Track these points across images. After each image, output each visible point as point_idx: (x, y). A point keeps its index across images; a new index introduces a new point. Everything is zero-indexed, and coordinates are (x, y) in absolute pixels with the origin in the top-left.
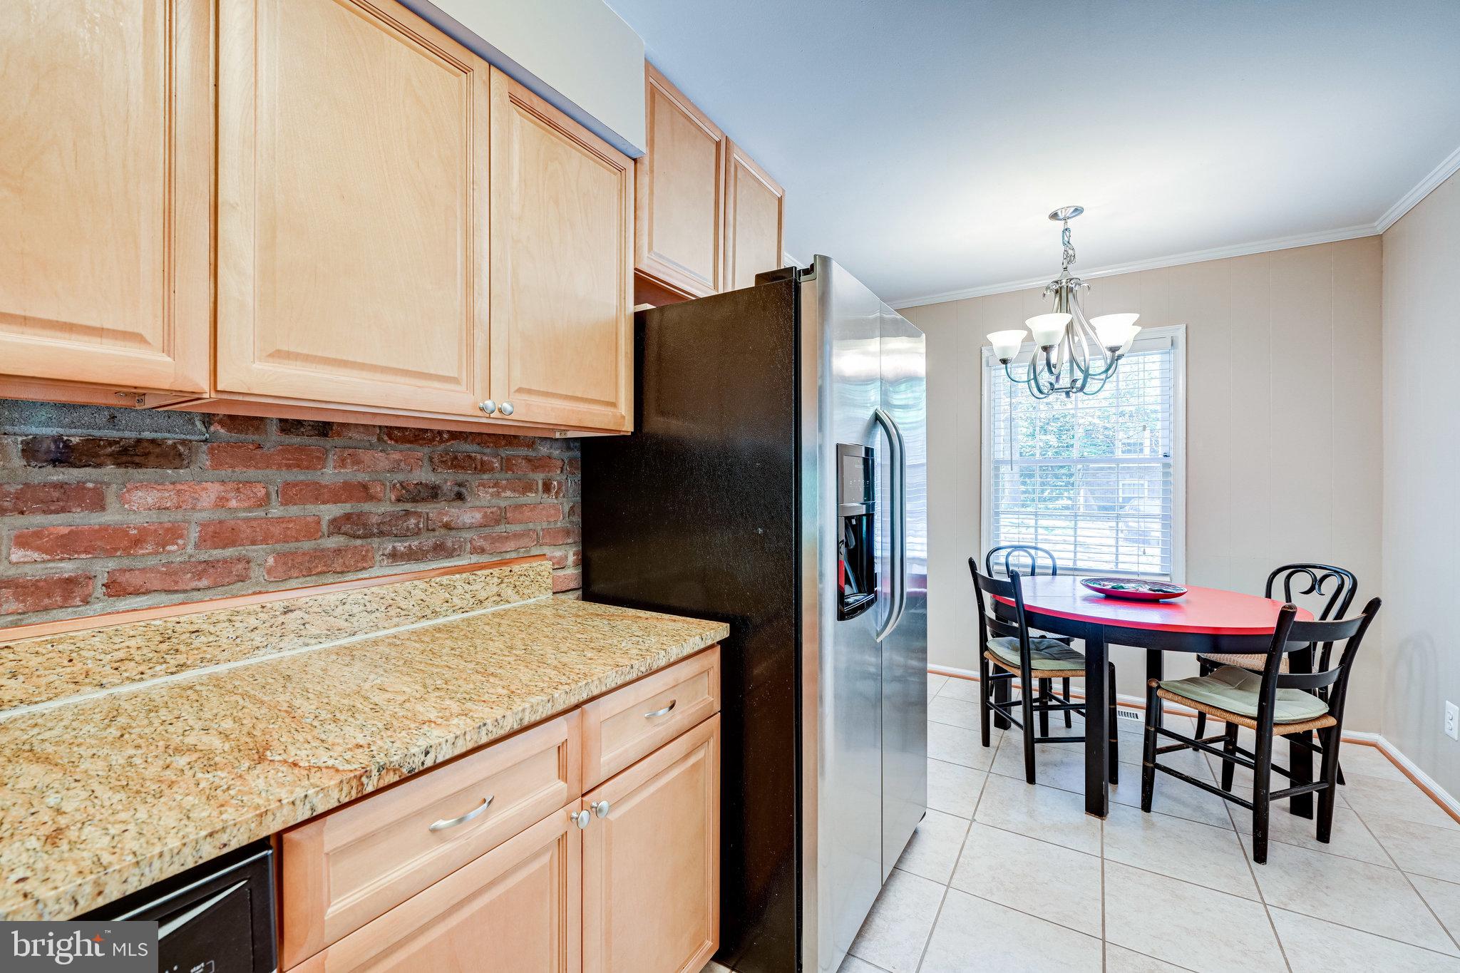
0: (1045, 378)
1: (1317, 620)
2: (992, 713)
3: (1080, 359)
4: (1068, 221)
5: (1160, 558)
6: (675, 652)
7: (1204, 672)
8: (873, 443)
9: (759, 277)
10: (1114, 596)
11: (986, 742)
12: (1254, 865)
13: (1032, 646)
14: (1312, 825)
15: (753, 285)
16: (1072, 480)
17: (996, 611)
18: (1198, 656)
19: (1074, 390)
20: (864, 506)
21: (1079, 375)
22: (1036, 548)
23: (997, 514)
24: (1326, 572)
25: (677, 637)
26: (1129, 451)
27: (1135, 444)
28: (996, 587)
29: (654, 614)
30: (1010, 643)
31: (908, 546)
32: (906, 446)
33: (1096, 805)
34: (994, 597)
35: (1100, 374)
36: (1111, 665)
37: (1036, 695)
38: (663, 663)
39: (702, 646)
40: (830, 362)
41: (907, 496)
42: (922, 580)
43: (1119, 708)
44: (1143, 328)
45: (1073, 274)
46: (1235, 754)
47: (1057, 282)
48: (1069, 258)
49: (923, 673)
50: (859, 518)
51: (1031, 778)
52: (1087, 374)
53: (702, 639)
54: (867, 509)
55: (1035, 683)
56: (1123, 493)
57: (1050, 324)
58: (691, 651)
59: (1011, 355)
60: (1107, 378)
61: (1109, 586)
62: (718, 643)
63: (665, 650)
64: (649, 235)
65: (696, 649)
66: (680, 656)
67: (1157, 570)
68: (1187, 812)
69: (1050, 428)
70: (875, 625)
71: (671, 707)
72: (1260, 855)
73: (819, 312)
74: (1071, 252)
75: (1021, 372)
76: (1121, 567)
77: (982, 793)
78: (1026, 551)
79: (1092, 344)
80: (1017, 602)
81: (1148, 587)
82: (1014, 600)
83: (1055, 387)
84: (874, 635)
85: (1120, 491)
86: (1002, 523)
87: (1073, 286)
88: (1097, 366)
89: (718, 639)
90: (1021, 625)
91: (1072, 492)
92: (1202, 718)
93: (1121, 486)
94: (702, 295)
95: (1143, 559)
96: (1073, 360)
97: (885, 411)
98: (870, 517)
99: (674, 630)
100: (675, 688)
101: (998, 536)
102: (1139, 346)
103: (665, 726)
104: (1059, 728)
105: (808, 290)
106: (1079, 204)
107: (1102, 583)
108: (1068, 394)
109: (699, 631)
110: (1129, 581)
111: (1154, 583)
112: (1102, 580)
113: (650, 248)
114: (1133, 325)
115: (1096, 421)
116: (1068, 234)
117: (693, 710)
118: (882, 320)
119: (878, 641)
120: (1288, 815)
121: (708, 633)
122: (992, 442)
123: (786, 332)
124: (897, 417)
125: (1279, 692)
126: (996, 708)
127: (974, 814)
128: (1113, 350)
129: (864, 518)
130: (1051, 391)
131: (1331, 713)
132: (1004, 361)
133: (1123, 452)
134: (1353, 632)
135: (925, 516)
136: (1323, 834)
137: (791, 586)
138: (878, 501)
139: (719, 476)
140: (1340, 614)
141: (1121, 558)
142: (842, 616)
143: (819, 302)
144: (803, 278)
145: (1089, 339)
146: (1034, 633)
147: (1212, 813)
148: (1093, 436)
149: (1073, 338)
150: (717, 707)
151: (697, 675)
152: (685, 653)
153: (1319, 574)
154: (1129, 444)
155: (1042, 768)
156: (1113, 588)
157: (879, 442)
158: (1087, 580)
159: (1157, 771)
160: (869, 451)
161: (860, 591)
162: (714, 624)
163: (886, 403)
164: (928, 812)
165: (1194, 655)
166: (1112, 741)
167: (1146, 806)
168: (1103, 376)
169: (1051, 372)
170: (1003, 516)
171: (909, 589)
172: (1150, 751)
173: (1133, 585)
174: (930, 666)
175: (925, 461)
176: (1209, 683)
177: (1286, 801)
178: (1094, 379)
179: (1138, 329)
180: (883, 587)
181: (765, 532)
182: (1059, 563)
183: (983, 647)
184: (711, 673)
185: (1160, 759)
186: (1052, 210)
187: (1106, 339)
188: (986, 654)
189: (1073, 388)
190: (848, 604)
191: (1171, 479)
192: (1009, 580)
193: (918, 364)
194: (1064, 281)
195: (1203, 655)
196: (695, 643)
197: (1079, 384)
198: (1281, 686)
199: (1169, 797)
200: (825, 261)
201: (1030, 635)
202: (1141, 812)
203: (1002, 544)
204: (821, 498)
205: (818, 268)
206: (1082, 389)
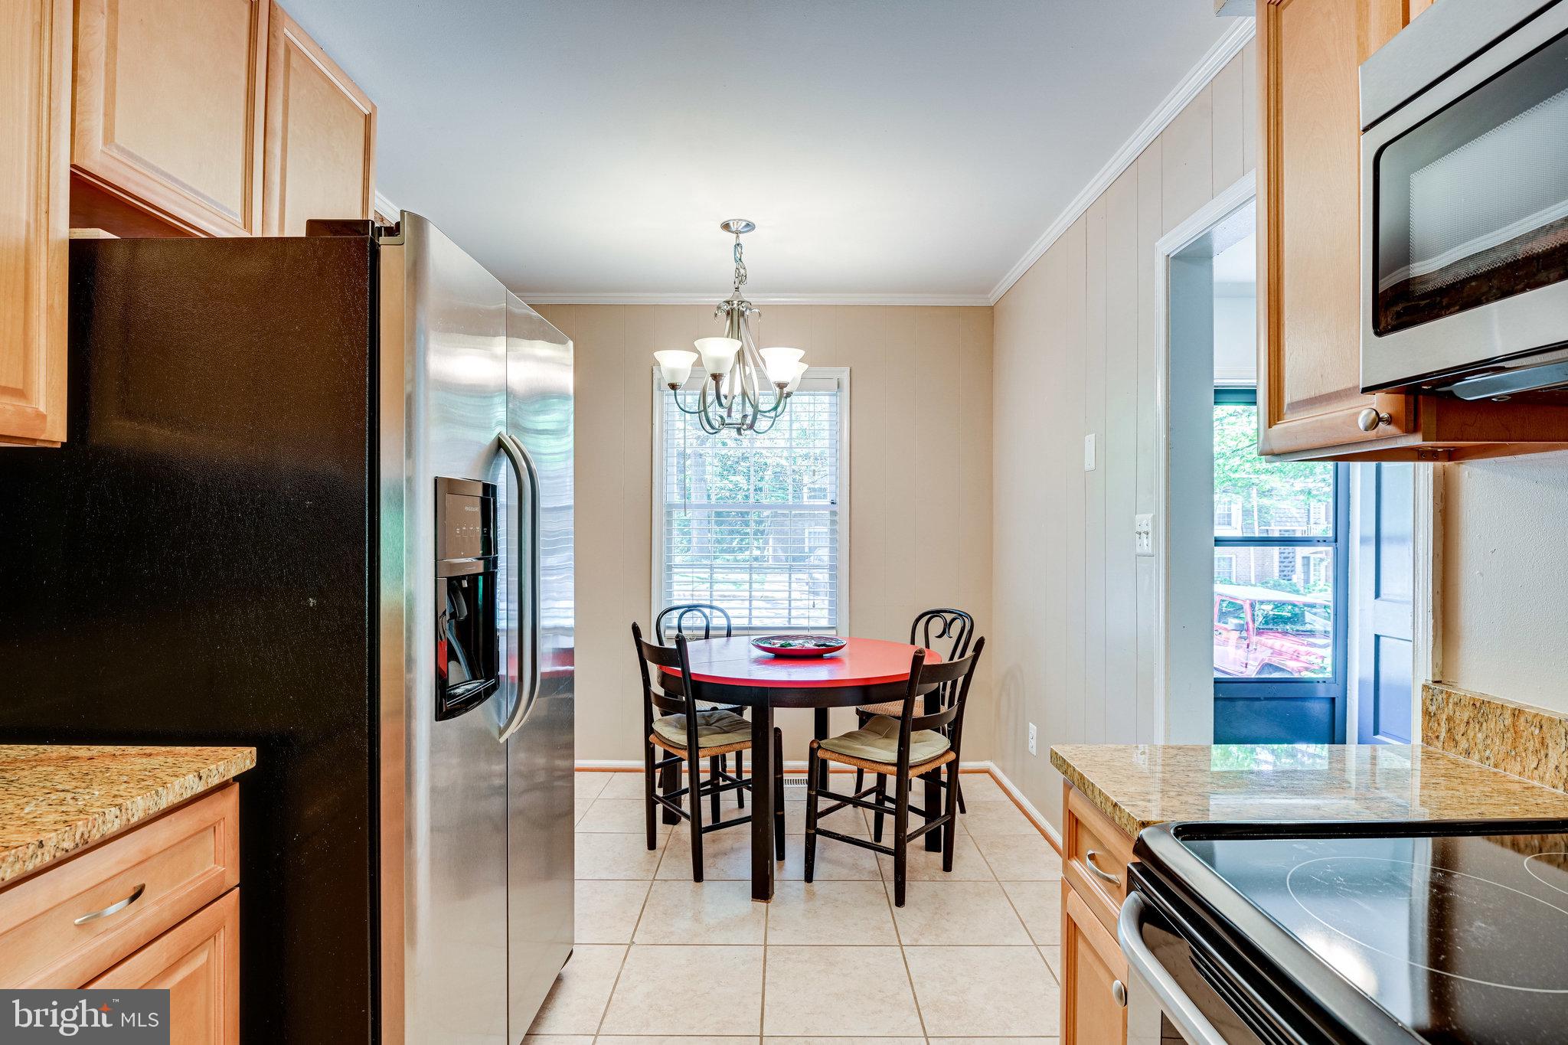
0: (715, 412)
1: (946, 661)
2: (659, 808)
3: (750, 393)
4: (740, 235)
5: (827, 611)
6: (140, 806)
7: (862, 724)
8: (495, 477)
9: (312, 224)
10: (783, 655)
11: (652, 844)
12: (895, 909)
13: (699, 721)
14: (938, 857)
15: (303, 234)
16: (761, 528)
17: (662, 685)
18: (857, 709)
19: (745, 427)
20: (482, 561)
21: (749, 411)
22: (711, 607)
23: (670, 568)
24: (953, 616)
25: (146, 782)
26: (814, 497)
27: (820, 490)
28: (662, 656)
29: (109, 749)
30: (678, 721)
31: (542, 613)
32: (541, 483)
33: (762, 889)
34: (661, 668)
35: (769, 411)
36: (777, 731)
37: (705, 777)
38: (115, 827)
39: (200, 788)
40: (425, 364)
41: (541, 547)
42: (567, 655)
43: (786, 777)
44: (811, 365)
45: (745, 297)
46: (884, 804)
47: (728, 302)
48: (741, 278)
49: (569, 775)
50: (474, 579)
51: (698, 876)
52: (757, 411)
53: (200, 778)
54: (486, 567)
55: (705, 763)
56: (810, 542)
57: (720, 348)
58: (177, 800)
59: (682, 380)
60: (776, 416)
61: (778, 644)
62: (236, 779)
63: (120, 806)
64: (105, 115)
65: (188, 795)
66: (151, 812)
67: (824, 623)
68: (844, 872)
69: (740, 468)
70: (495, 717)
71: (134, 898)
72: (900, 900)
73: (407, 290)
74: (742, 271)
75: (691, 401)
76: (794, 623)
77: (643, 908)
78: (700, 611)
79: (763, 377)
80: (683, 671)
81: (814, 642)
82: (680, 669)
83: (726, 422)
84: (496, 733)
85: (807, 540)
86: (676, 578)
87: (744, 310)
88: (766, 403)
89: (234, 772)
90: (687, 698)
91: (761, 541)
92: (860, 773)
93: (807, 535)
94: (220, 233)
95: (813, 613)
96: (744, 394)
97: (513, 436)
98: (490, 577)
99: (145, 770)
100: (143, 866)
101: (670, 594)
102: (807, 384)
103: (119, 931)
104: (732, 811)
105: (391, 257)
106: (752, 220)
107: (773, 641)
108: (739, 430)
109: (195, 766)
110: (797, 637)
111: (820, 638)
112: (773, 638)
113: (109, 137)
114: (800, 361)
115: (784, 462)
116: (740, 250)
117: (183, 893)
118: (509, 316)
119: (502, 740)
120: (924, 852)
121: (213, 767)
122: (664, 481)
123: (356, 312)
124: (531, 445)
125: (914, 735)
126: (663, 802)
127: (633, 935)
128: (781, 386)
129: (481, 578)
130: (721, 426)
131: (951, 749)
132: (673, 387)
133: (810, 497)
134: (966, 670)
135: (571, 573)
136: (947, 866)
137: (362, 679)
138: (502, 556)
139: (239, 520)
140: (962, 655)
141: (755, 613)
142: (442, 713)
143: (408, 276)
144: (383, 240)
145: (759, 371)
146: (702, 705)
147: (865, 868)
148: (781, 478)
149: (744, 368)
150: (233, 877)
151: (190, 837)
152: (164, 804)
153: (949, 617)
154: (814, 490)
155: (711, 861)
156: (782, 646)
157: (503, 478)
158: (758, 640)
159: (818, 836)
160: (489, 491)
161: (474, 677)
162: (228, 751)
163: (513, 424)
164: (575, 948)
165: (854, 708)
166: (779, 813)
167: (809, 877)
168: (773, 414)
169: (721, 404)
170: (676, 570)
171: (546, 667)
172: (812, 815)
173: (801, 641)
174: (578, 763)
175: (571, 502)
176: (864, 736)
177: (922, 839)
178: (764, 416)
179: (806, 366)
180: (506, 668)
181: (319, 604)
182: (735, 623)
183: (649, 730)
184: (220, 829)
185: (821, 824)
186: (725, 219)
187: (775, 375)
188: (652, 738)
189: (743, 424)
190: (454, 696)
191: (837, 527)
192: (675, 647)
193: (566, 379)
194: (736, 302)
195: (862, 708)
196: (191, 785)
197: (749, 421)
198: (915, 729)
199: (830, 861)
200: (419, 223)
201: (697, 709)
202: (803, 884)
203: (676, 603)
204: (409, 552)
205: (406, 229)
206: (751, 427)
